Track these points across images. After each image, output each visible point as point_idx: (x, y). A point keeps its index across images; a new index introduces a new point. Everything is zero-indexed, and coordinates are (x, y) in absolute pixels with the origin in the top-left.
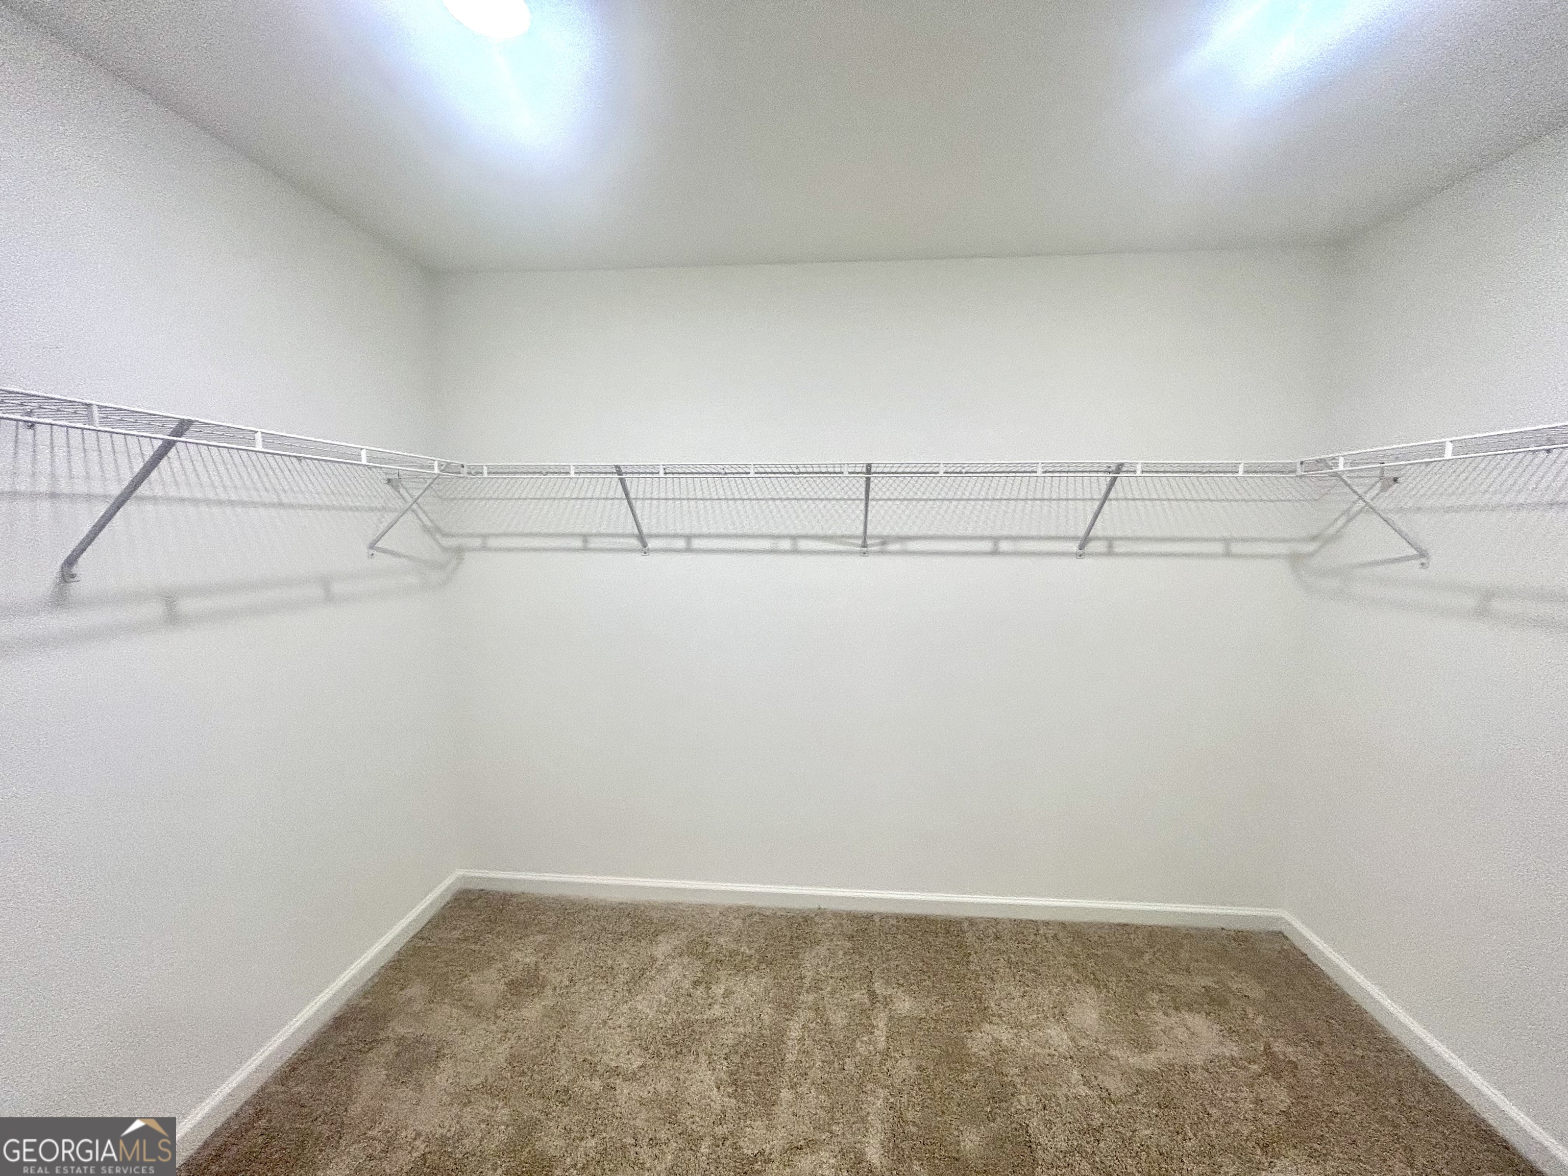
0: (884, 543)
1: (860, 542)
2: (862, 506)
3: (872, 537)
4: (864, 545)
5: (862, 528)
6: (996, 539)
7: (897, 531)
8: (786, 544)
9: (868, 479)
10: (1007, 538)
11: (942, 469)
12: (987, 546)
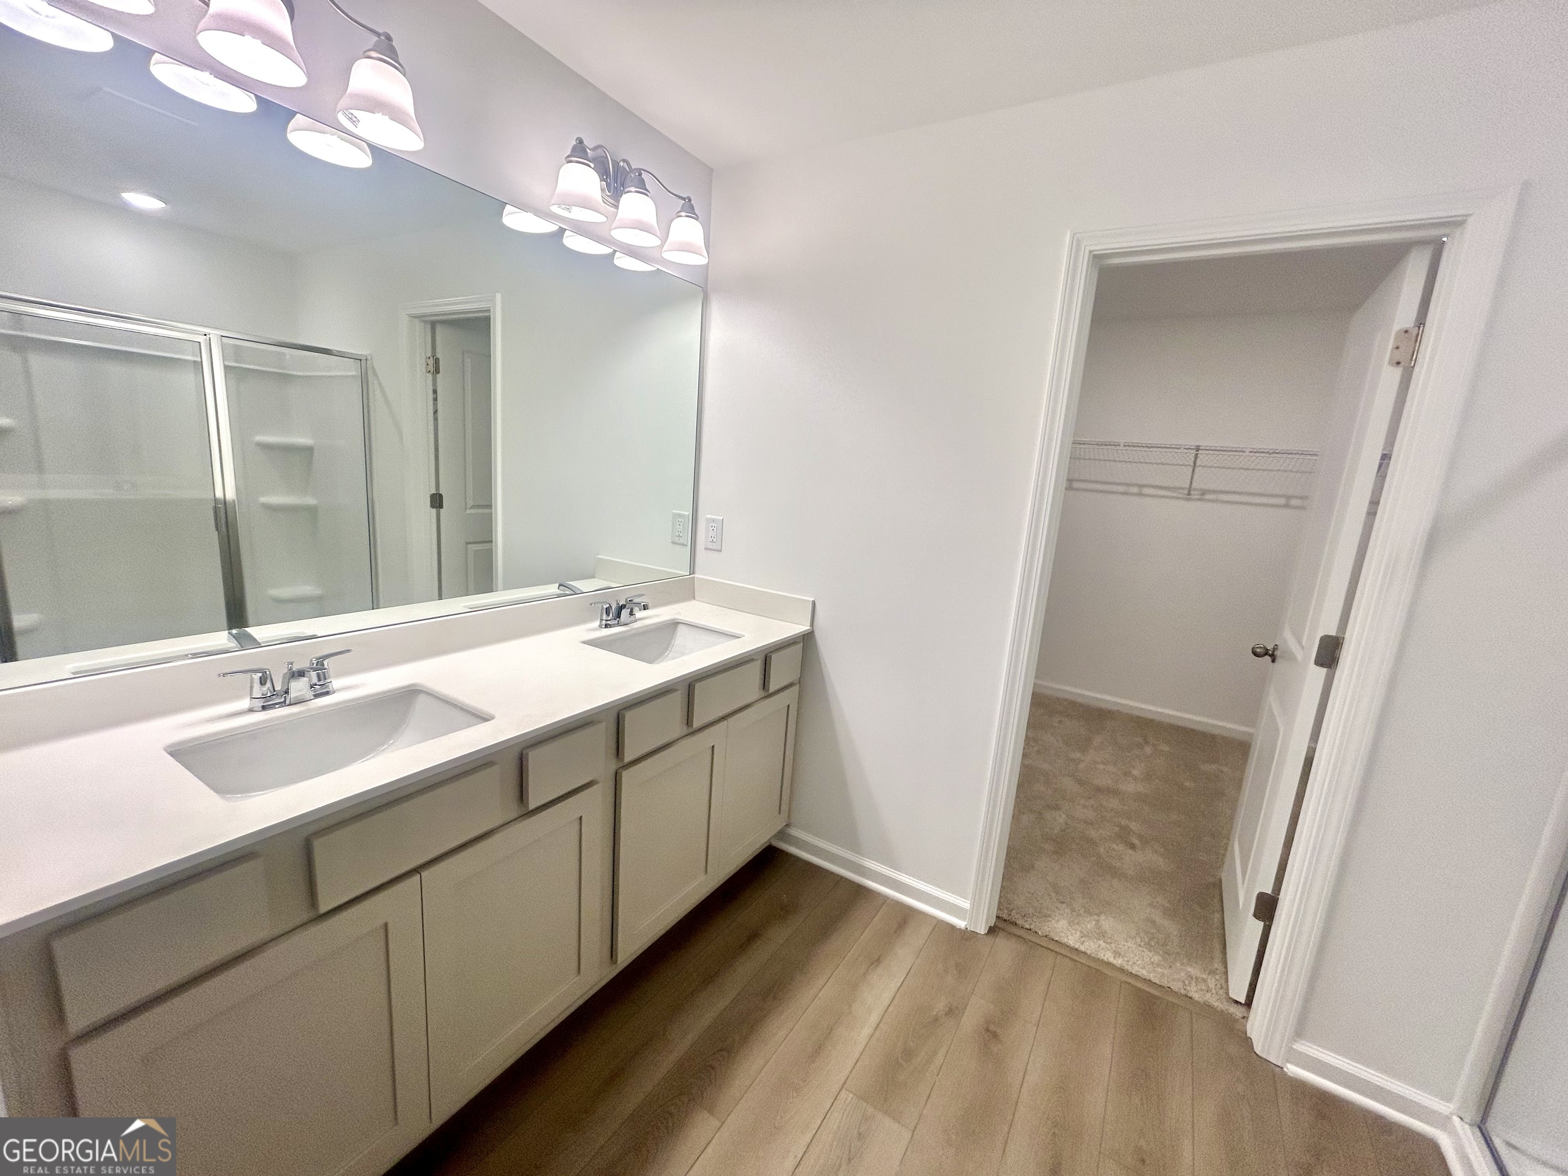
0: (1202, 494)
1: (1186, 492)
2: (1191, 469)
3: (1195, 490)
4: (1189, 494)
5: (1189, 482)
6: (1289, 498)
7: (1214, 486)
8: (1135, 490)
9: (1197, 455)
10: (1296, 497)
11: (1248, 451)
12: (1282, 501)
